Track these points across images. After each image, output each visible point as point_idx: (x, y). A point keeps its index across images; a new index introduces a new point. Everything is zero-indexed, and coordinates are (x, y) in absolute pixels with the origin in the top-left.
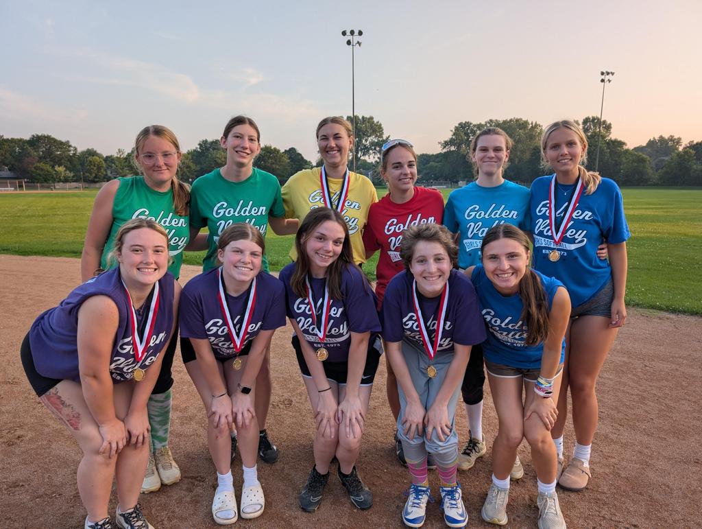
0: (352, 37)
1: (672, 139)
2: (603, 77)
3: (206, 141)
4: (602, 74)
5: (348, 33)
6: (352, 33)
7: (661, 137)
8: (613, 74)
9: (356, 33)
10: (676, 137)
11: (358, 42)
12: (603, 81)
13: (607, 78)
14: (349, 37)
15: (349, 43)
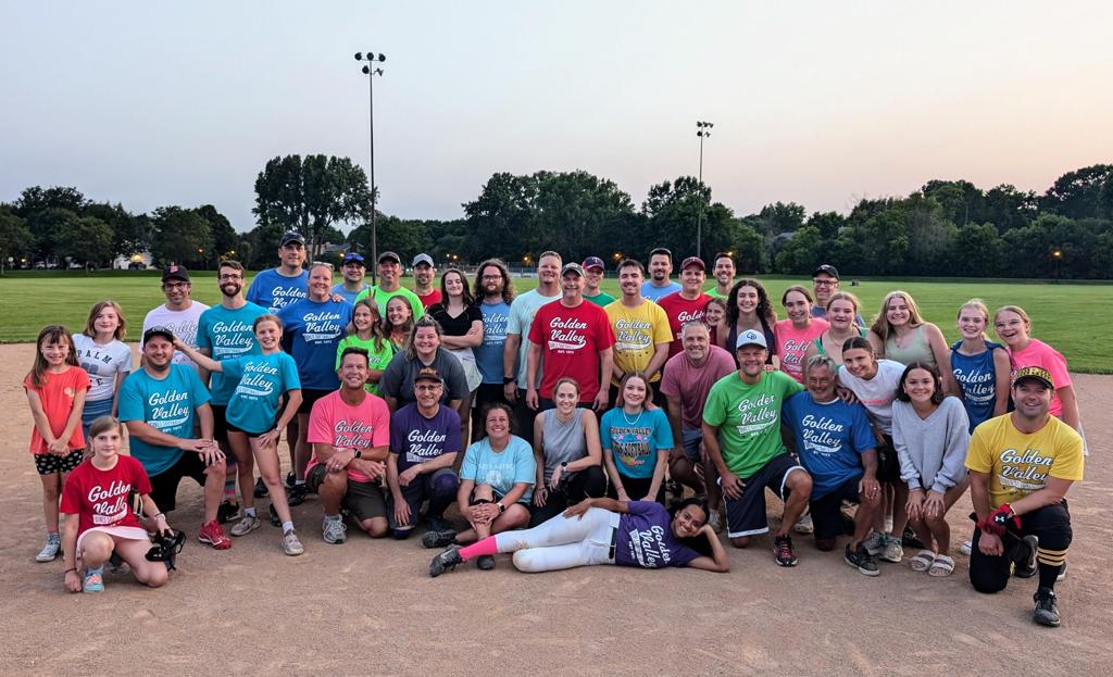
0: (370, 63)
1: (794, 208)
2: (700, 129)
3: (38, 189)
4: (699, 125)
5: (364, 56)
6: (370, 57)
7: (779, 204)
8: (712, 126)
9: (376, 57)
10: (798, 205)
11: (378, 70)
12: (700, 134)
13: (705, 130)
14: (365, 62)
15: (366, 70)
